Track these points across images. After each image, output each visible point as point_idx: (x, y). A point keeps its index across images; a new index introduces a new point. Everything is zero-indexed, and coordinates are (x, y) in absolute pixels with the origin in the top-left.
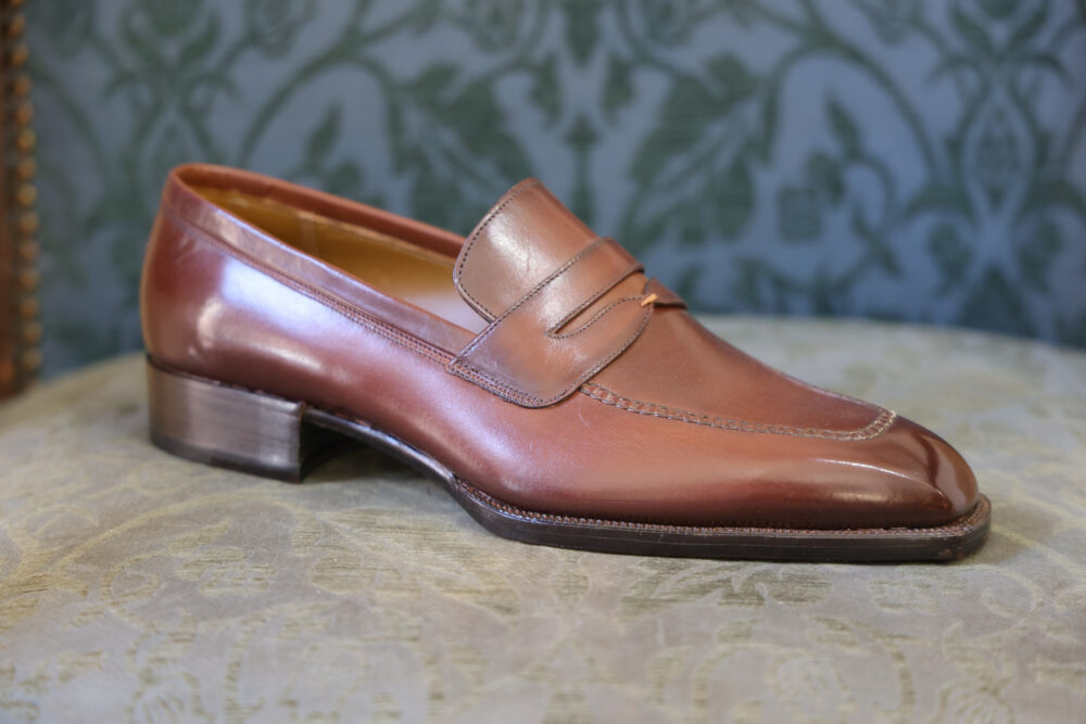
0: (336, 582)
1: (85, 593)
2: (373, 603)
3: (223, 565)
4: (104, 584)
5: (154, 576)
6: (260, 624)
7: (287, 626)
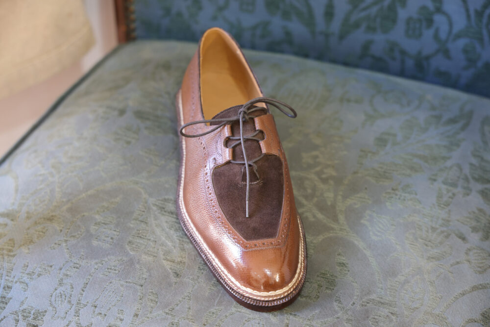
0: (134, 246)
1: (61, 231)
2: (138, 263)
3: (106, 227)
4: (68, 227)
5: (84, 228)
6: (101, 265)
7: (108, 269)
